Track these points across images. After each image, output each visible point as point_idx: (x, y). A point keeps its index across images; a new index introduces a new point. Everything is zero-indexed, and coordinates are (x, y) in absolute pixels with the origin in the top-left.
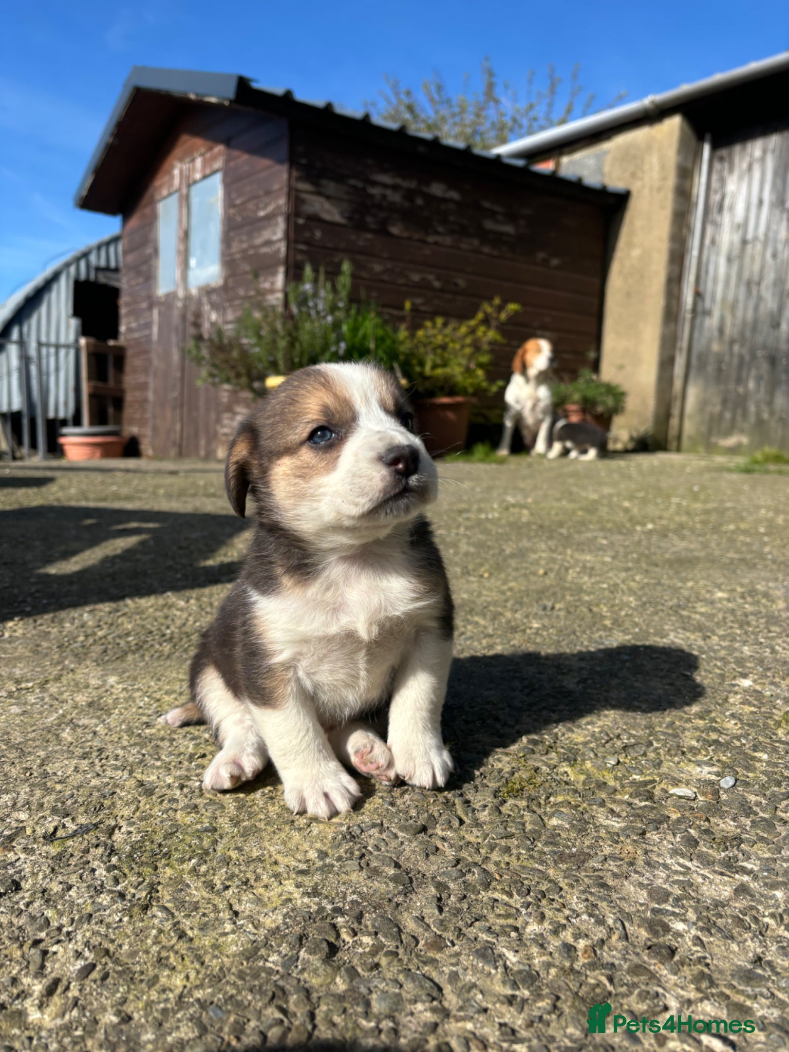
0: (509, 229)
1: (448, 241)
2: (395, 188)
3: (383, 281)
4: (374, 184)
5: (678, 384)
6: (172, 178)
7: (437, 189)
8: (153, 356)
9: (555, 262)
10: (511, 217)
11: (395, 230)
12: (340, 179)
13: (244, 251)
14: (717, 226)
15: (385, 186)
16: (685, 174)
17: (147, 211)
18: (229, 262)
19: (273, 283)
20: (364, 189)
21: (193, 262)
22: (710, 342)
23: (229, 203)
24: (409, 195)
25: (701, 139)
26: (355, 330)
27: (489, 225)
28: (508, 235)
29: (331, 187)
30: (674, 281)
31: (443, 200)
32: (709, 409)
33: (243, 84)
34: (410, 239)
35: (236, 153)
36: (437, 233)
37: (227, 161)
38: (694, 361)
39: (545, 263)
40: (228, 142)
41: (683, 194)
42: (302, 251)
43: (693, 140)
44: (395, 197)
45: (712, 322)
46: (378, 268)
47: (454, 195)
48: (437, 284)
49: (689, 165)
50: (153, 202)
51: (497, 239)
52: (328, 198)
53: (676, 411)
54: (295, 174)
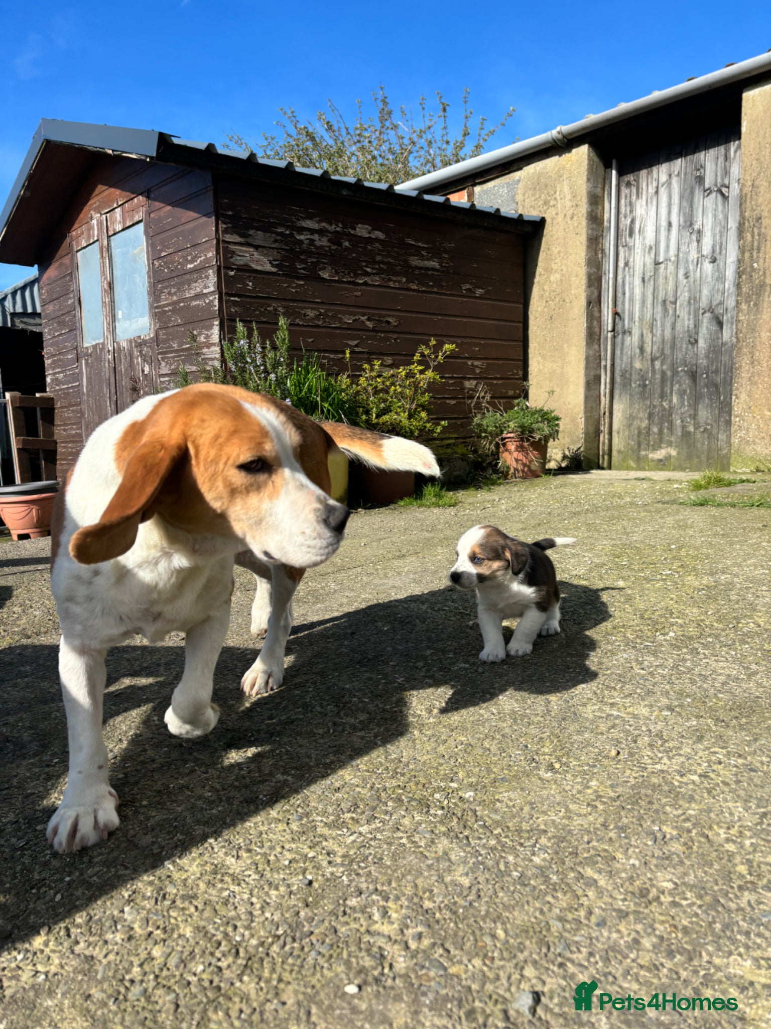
0: (434, 264)
1: (377, 280)
2: (321, 232)
3: (318, 326)
4: (302, 230)
5: (605, 401)
6: (91, 228)
7: (362, 231)
8: (84, 407)
9: (479, 292)
10: (435, 253)
11: (325, 275)
12: (267, 228)
13: (174, 303)
14: (630, 248)
15: (312, 231)
16: (595, 200)
17: (66, 261)
18: (159, 314)
19: (207, 337)
20: (291, 235)
21: (120, 314)
22: (632, 358)
23: (154, 255)
24: (336, 239)
25: (608, 166)
26: (299, 385)
27: (414, 261)
28: (434, 269)
29: (259, 237)
30: (594, 303)
31: (370, 240)
32: (636, 423)
33: (164, 140)
34: (339, 281)
35: (158, 204)
36: (367, 274)
37: (149, 213)
38: (618, 379)
39: (470, 293)
40: (148, 194)
41: (595, 219)
42: (235, 303)
43: (601, 168)
44: (323, 242)
45: (632, 341)
46: (311, 314)
47: (380, 235)
48: (370, 324)
49: (599, 191)
50: (71, 253)
51: (423, 275)
52: (256, 247)
53: (604, 428)
54: (222, 226)
